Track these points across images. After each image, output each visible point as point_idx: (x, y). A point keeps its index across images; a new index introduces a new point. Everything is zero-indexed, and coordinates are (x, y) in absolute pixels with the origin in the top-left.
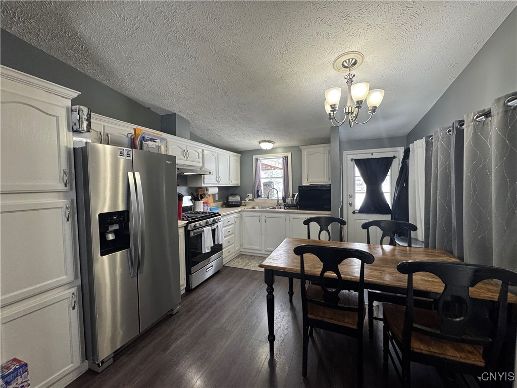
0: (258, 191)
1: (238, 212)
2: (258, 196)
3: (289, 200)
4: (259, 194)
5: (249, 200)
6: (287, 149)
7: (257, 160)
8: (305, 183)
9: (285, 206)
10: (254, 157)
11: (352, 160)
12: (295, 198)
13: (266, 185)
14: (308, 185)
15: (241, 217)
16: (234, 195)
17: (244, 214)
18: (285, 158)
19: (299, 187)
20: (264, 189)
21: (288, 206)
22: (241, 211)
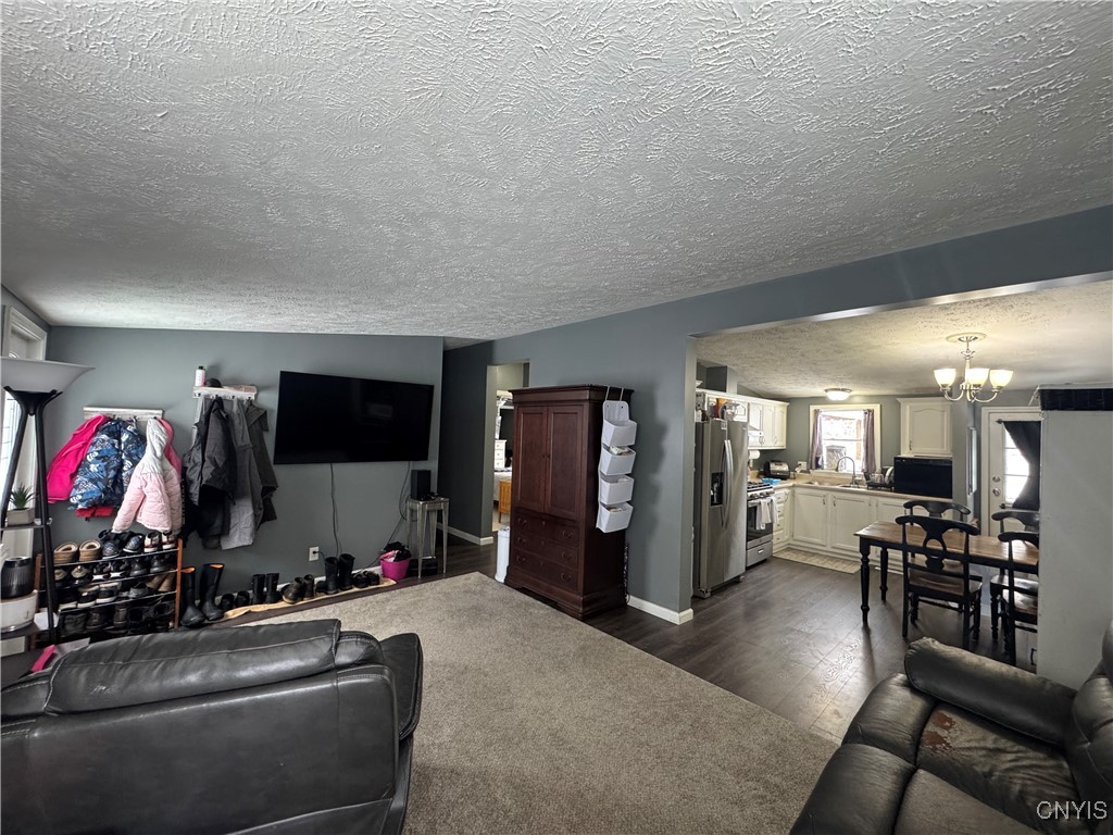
0: (817, 459)
1: (789, 488)
2: (818, 466)
3: (876, 477)
4: (820, 463)
5: (802, 471)
6: (872, 399)
7: (817, 412)
8: (906, 453)
9: (869, 485)
10: (812, 408)
11: (1000, 422)
12: (888, 474)
13: (831, 450)
14: (912, 456)
15: (793, 495)
16: (779, 462)
17: (798, 490)
18: (870, 413)
19: (896, 458)
20: (828, 456)
21: (873, 486)
22: (794, 486)
